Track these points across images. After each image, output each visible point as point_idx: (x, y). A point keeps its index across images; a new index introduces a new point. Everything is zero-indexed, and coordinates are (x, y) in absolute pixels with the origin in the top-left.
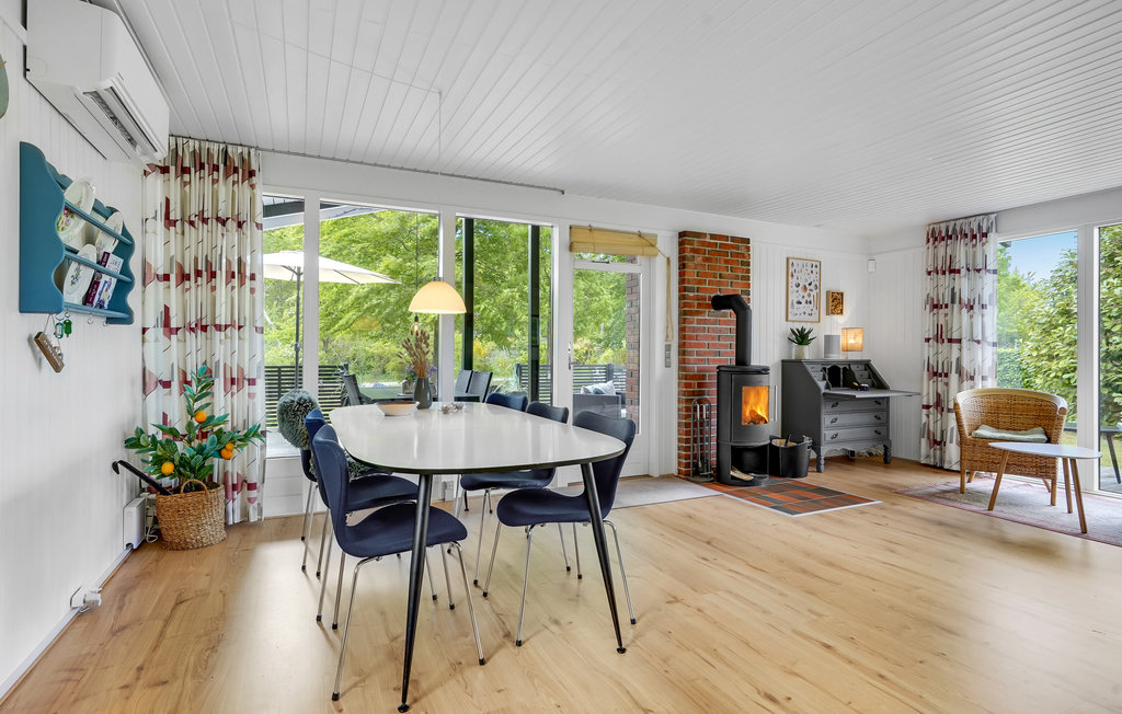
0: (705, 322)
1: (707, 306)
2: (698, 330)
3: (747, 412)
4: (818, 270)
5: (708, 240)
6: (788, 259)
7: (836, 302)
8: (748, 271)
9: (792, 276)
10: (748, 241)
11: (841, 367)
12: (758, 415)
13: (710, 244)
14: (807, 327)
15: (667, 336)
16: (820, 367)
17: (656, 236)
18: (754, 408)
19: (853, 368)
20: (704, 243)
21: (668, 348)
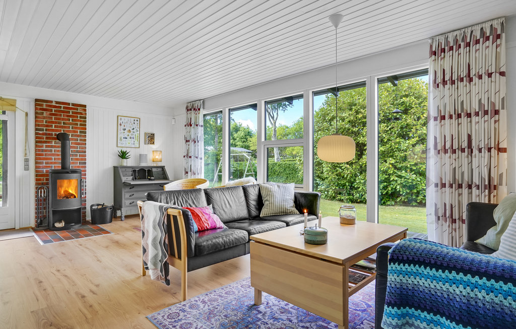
0: (52, 147)
1: (54, 139)
2: (46, 151)
3: (62, 192)
4: (138, 122)
5: (54, 104)
6: (118, 116)
7: (151, 138)
8: (85, 121)
9: (121, 125)
10: (85, 106)
11: (147, 169)
12: (70, 193)
13: (55, 107)
14: (128, 150)
15: (26, 154)
16: (131, 170)
17: (16, 100)
18: (67, 189)
19: (154, 170)
20: (51, 106)
21: (27, 160)
